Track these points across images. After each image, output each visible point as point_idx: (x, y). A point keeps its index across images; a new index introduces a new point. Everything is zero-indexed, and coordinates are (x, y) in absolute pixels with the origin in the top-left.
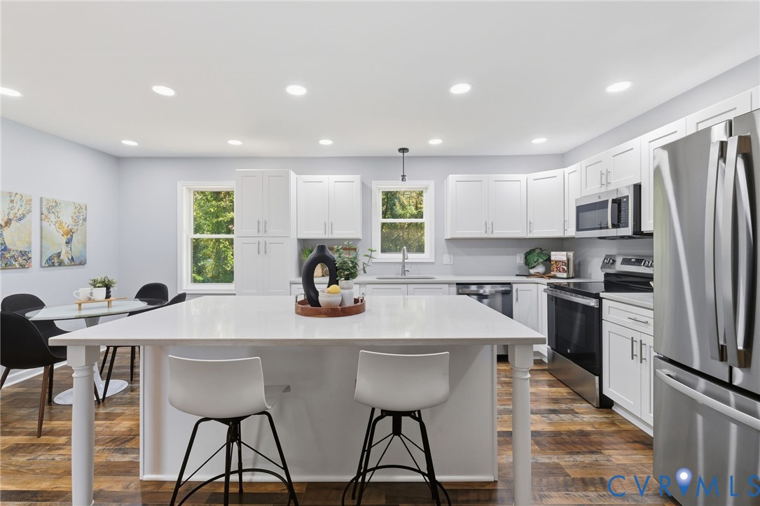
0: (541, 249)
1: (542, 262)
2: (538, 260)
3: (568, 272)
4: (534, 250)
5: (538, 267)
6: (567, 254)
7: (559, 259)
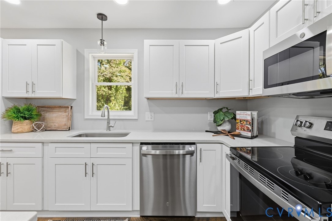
0: (227, 108)
1: (228, 121)
2: (224, 118)
3: (252, 131)
4: (221, 109)
5: (224, 125)
6: (251, 113)
7: (243, 118)
